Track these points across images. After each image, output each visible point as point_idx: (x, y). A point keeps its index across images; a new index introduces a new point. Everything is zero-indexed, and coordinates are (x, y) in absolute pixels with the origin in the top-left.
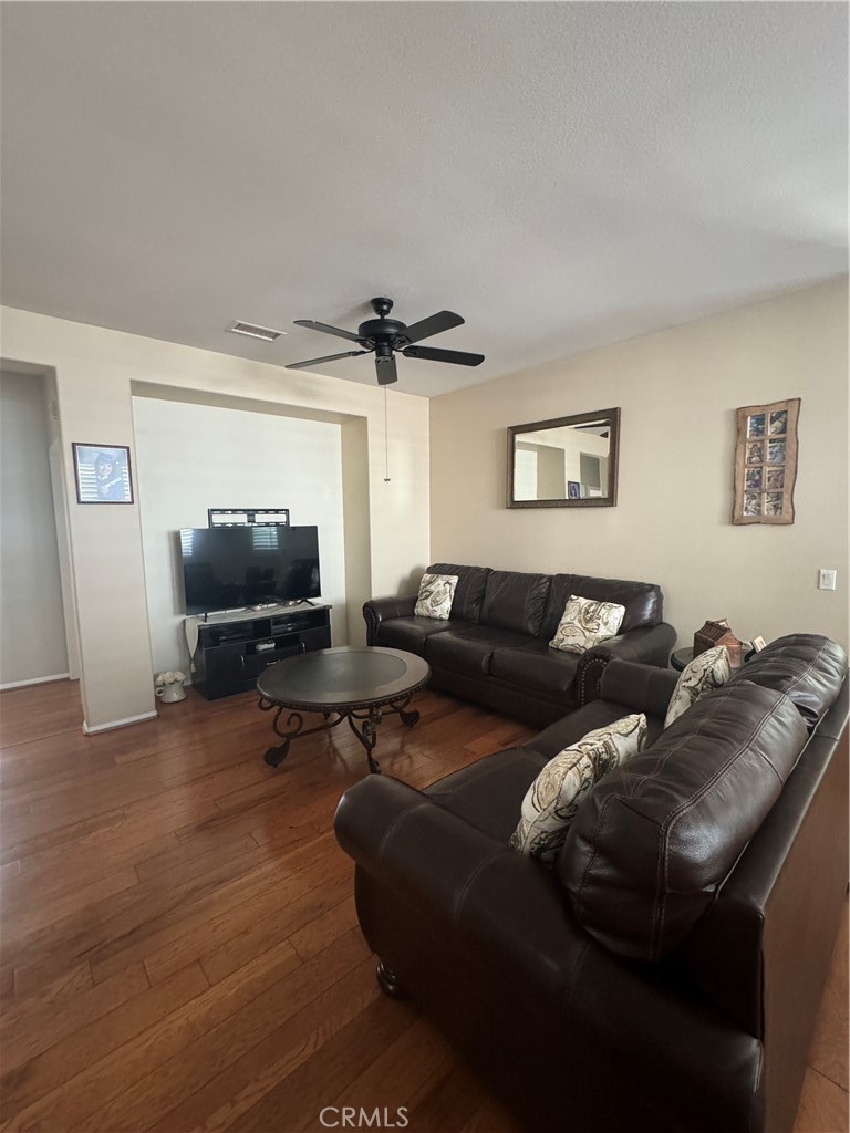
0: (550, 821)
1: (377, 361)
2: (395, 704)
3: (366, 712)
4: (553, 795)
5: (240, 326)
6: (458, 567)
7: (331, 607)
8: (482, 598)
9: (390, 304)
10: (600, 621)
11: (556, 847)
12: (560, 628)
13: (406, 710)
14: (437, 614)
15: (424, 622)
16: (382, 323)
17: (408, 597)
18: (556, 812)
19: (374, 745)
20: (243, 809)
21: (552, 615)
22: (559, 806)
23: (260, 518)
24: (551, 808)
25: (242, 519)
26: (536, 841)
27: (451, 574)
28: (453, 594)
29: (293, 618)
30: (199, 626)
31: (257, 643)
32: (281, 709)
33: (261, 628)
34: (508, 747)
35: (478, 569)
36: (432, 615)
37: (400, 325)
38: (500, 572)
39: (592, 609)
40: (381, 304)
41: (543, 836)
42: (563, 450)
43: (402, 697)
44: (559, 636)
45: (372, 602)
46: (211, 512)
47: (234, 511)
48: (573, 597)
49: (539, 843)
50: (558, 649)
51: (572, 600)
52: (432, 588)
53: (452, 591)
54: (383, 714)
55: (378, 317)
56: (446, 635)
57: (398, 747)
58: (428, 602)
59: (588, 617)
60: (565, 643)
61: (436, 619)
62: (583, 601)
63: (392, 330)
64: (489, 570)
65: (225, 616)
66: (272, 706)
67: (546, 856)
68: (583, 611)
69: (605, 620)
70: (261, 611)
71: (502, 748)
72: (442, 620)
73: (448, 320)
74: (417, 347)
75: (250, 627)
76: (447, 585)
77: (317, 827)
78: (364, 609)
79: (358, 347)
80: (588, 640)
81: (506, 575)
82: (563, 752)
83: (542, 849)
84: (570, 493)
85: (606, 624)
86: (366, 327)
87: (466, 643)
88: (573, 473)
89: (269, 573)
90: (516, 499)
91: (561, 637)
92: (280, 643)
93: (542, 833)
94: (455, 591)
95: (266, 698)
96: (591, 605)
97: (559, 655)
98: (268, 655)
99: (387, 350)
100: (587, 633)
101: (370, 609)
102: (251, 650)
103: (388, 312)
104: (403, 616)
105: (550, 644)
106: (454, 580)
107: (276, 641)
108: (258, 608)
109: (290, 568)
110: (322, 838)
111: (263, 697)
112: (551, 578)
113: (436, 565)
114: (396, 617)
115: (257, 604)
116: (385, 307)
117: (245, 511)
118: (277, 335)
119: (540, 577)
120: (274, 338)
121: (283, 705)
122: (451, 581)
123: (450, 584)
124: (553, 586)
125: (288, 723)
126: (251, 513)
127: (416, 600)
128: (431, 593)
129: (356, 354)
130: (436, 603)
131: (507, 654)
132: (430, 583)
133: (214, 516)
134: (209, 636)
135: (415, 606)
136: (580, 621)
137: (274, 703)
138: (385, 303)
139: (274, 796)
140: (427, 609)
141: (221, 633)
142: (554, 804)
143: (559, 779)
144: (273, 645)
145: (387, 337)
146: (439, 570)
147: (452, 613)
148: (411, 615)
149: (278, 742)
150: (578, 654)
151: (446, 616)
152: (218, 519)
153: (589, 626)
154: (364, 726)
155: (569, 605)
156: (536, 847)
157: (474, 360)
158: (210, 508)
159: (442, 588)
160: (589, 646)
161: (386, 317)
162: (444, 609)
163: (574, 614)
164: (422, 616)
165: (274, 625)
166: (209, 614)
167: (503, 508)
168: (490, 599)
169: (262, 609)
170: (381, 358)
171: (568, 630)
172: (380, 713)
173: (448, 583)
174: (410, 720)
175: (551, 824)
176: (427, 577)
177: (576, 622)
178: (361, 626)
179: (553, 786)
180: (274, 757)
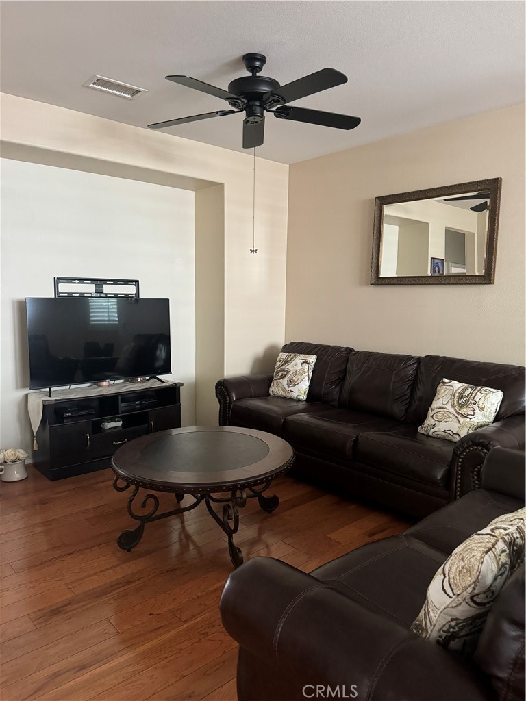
0: (464, 607)
1: (246, 122)
2: (253, 488)
3: (229, 494)
4: (469, 580)
5: (99, 82)
6: (316, 346)
7: (182, 384)
8: (341, 380)
9: (263, 60)
10: (475, 407)
11: (466, 635)
12: (430, 413)
13: (265, 495)
14: (294, 395)
15: (280, 402)
16: (254, 80)
17: (262, 376)
18: (472, 598)
19: (236, 530)
20: (98, 594)
21: (420, 399)
22: (476, 592)
23: (108, 289)
24: (467, 594)
25: (90, 289)
26: (445, 629)
27: (310, 353)
28: (311, 374)
29: (141, 395)
30: (44, 401)
31: (104, 421)
32: (137, 489)
33: (108, 405)
34: (376, 537)
35: (337, 349)
36: (289, 396)
37: (273, 83)
38: (362, 352)
39: (467, 393)
40: (253, 61)
41: (453, 624)
42: (428, 224)
43: (261, 481)
44: (429, 421)
45: (225, 381)
46: (57, 280)
47: (82, 280)
48: (445, 380)
49: (448, 631)
50: (428, 436)
51: (444, 383)
52: (289, 367)
53: (310, 371)
54: (247, 497)
55: (250, 74)
56: (304, 416)
57: (256, 535)
58: (284, 382)
59: (463, 402)
60: (436, 428)
61: (292, 400)
62: (457, 385)
63: (265, 89)
64: (350, 350)
65: (71, 391)
66: (128, 486)
67: (454, 644)
68: (457, 395)
69: (480, 406)
70: (109, 387)
71: (367, 539)
72: (298, 400)
73: (330, 78)
74: (290, 108)
75: (95, 404)
76: (306, 366)
77: (179, 616)
78: (217, 387)
79: (226, 106)
80: (462, 426)
81: (368, 355)
82: (475, 537)
83: (451, 637)
84: (433, 270)
85: (482, 409)
86: (237, 85)
87: (326, 425)
88: (437, 248)
89: (109, 348)
90: (382, 275)
91: (432, 422)
92: (127, 421)
93: (452, 620)
94: (313, 371)
95: (123, 478)
96: (466, 389)
97: (431, 441)
98: (115, 434)
99: (258, 110)
100: (461, 419)
101: (223, 388)
102: (97, 428)
103: (260, 69)
104: (258, 396)
105: (419, 429)
106: (313, 359)
107: (123, 419)
108: (105, 384)
109: (132, 344)
110: (186, 626)
111: (119, 476)
112: (419, 360)
113: (292, 343)
114: (251, 397)
115: (104, 380)
116: (258, 64)
117: (93, 281)
118: (138, 92)
119: (405, 359)
120: (132, 95)
121: (140, 484)
122: (311, 360)
123: (308, 363)
124: (422, 368)
125: (144, 505)
126: (99, 283)
127: (271, 379)
128: (288, 372)
129: (224, 113)
130: (293, 383)
131: (375, 438)
132: (287, 362)
133: (60, 285)
134: (54, 412)
135: (270, 386)
136: (453, 406)
137: (130, 482)
138: (258, 59)
139: (130, 582)
140: (283, 389)
141: (66, 410)
142: (470, 590)
143: (476, 563)
144: (120, 424)
145: (260, 96)
146: (295, 348)
147: (310, 394)
148: (266, 395)
149: (134, 526)
150: (450, 441)
151: (304, 397)
152: (64, 288)
153: (465, 411)
154: (225, 510)
155: (441, 388)
156: (444, 635)
157: (348, 123)
158: (57, 276)
159: (299, 367)
160: (463, 433)
161: (258, 74)
162: (301, 389)
163: (447, 398)
164: (278, 397)
165: (122, 402)
166: (53, 389)
167: (367, 284)
168: (351, 380)
169: (109, 385)
170: (251, 119)
171: (440, 416)
172: (245, 496)
173: (306, 362)
174: (269, 505)
175: (464, 611)
176: (283, 356)
177: (449, 407)
178: (214, 405)
179: (469, 571)
180: (128, 541)
